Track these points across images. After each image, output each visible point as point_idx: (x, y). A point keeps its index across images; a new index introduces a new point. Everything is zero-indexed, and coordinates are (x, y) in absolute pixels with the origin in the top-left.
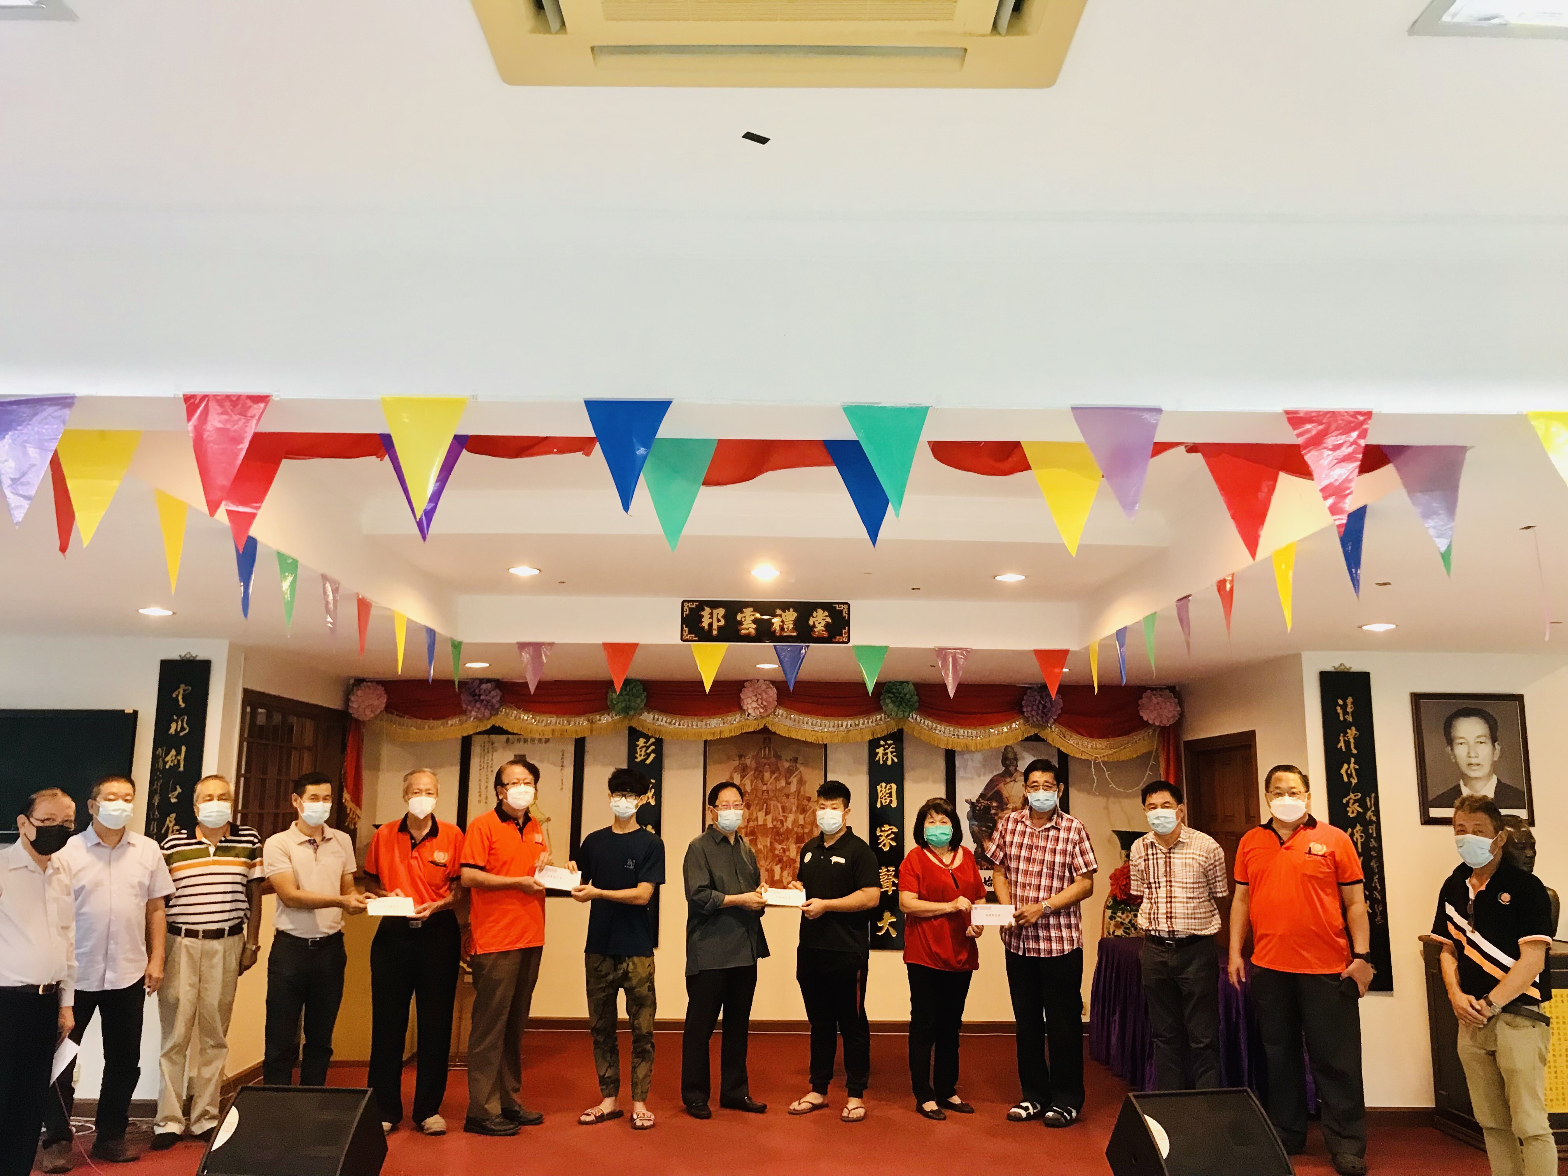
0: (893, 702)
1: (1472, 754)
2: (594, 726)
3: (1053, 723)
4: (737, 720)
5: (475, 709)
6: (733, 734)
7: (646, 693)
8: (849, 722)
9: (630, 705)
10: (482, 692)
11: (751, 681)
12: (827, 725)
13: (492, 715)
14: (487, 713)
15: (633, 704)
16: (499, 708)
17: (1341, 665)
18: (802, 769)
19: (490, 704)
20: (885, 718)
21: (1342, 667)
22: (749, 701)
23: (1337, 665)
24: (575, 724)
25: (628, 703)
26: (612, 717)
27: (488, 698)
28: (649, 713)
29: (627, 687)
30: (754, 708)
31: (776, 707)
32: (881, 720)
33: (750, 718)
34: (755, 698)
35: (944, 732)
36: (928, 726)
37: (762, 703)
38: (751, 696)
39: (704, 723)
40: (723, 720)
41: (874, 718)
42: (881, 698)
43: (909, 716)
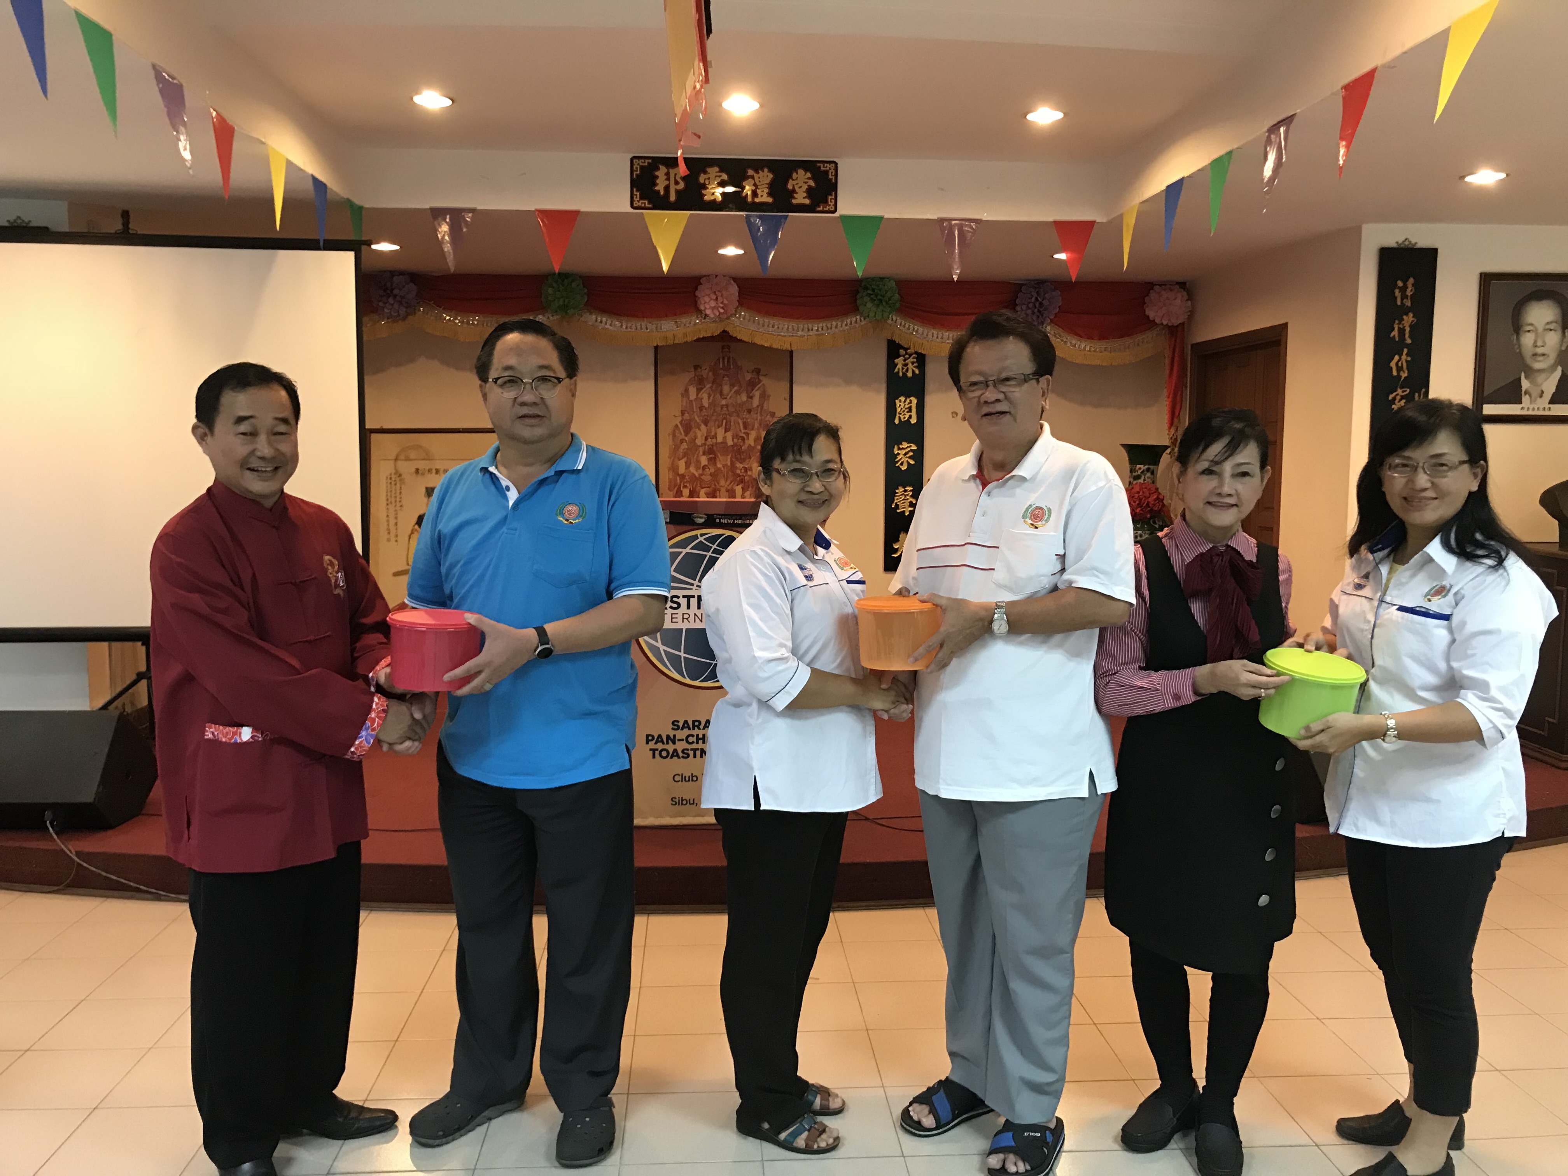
0: (873, 300)
1: (1539, 343)
3: (1049, 324)
4: (692, 323)
5: (388, 306)
6: (689, 339)
7: (586, 291)
8: (821, 325)
9: (569, 303)
10: (395, 286)
11: (709, 276)
13: (408, 314)
14: (403, 311)
15: (572, 301)
16: (415, 306)
17: (1406, 239)
18: (765, 381)
19: (405, 300)
20: (861, 321)
21: (1407, 243)
22: (707, 299)
23: (1401, 240)
25: (566, 300)
27: (402, 293)
28: (591, 313)
29: (563, 281)
30: (713, 308)
31: (738, 307)
32: (856, 322)
33: (707, 320)
34: (714, 297)
35: (927, 335)
36: (909, 329)
37: (722, 303)
38: (709, 295)
39: (654, 326)
40: (676, 322)
41: (849, 321)
42: (858, 296)
43: (889, 318)
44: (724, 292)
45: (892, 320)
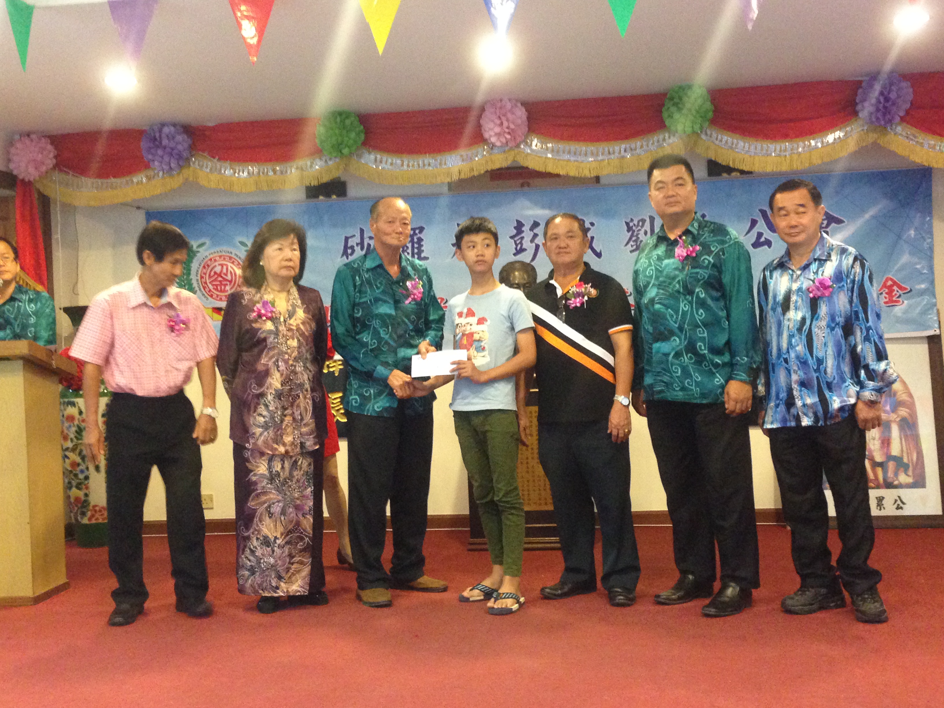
0: (680, 110)
2: (306, 173)
3: (899, 124)
4: (479, 154)
5: (157, 158)
6: (476, 173)
7: (362, 127)
8: (623, 146)
9: (343, 140)
10: (163, 135)
11: (493, 101)
12: (595, 151)
13: (181, 167)
14: (174, 163)
16: (188, 160)
19: (175, 151)
20: (669, 137)
22: (491, 125)
24: (282, 173)
26: (326, 161)
27: (172, 144)
28: (370, 153)
29: (336, 119)
30: (498, 135)
31: (527, 133)
32: (664, 140)
33: (495, 151)
34: (498, 122)
35: (749, 148)
36: (726, 142)
37: (508, 128)
38: (492, 121)
39: (437, 162)
40: (461, 155)
41: (655, 138)
42: (663, 109)
43: (701, 132)
45: (706, 134)
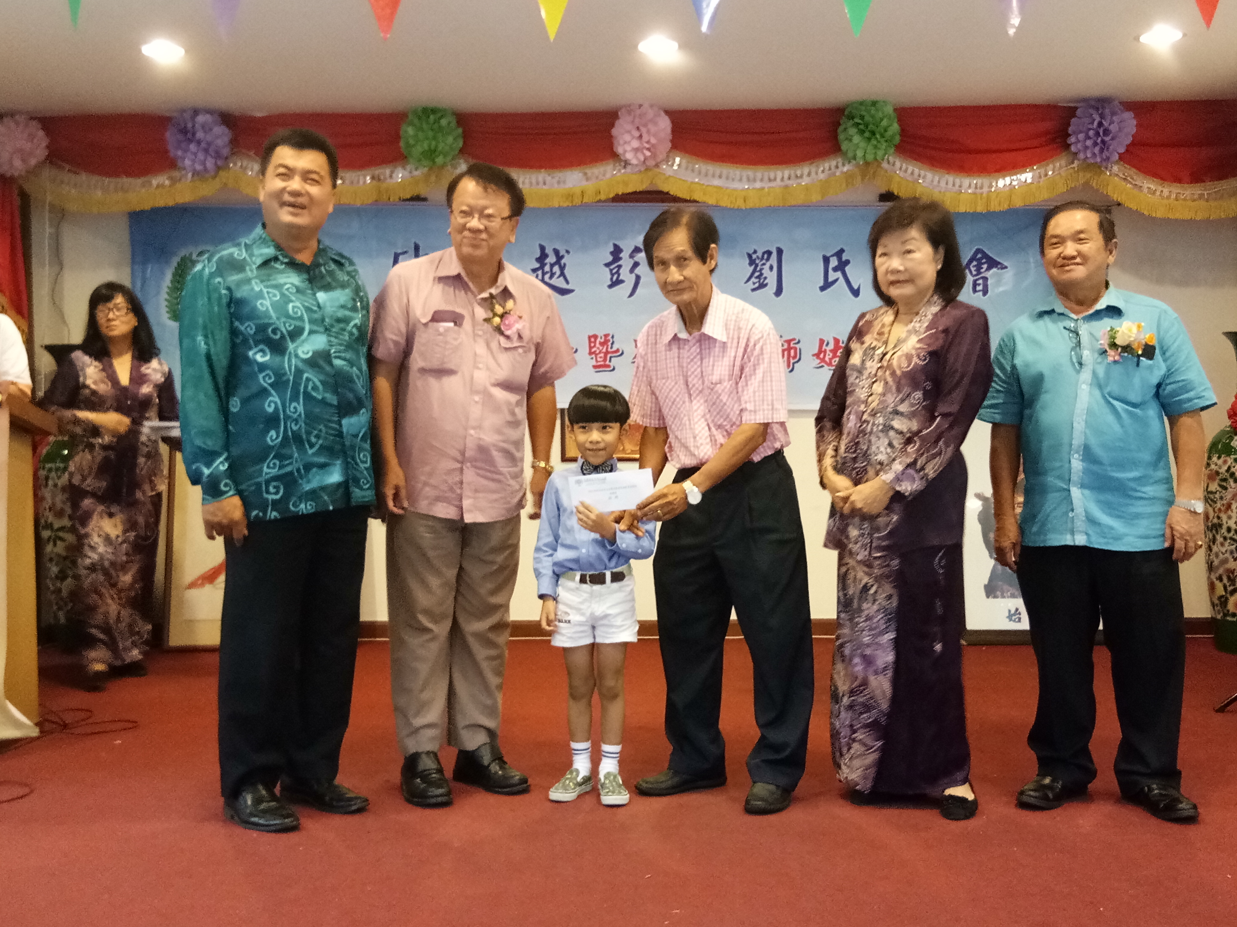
0: (861, 132)
2: (384, 185)
3: (1116, 163)
4: (608, 175)
5: (189, 154)
7: (460, 130)
8: (786, 173)
9: (436, 147)
10: (197, 126)
11: (629, 106)
12: (752, 176)
14: (210, 163)
15: (441, 146)
19: (213, 149)
22: (627, 137)
25: (434, 143)
26: (411, 172)
29: (429, 117)
30: (635, 150)
31: (670, 151)
32: (837, 166)
33: (629, 170)
34: (637, 134)
37: (648, 142)
38: (629, 132)
39: (555, 181)
40: (585, 174)
41: (827, 165)
42: (841, 129)
43: (883, 160)
44: (650, 126)
45: (889, 163)
